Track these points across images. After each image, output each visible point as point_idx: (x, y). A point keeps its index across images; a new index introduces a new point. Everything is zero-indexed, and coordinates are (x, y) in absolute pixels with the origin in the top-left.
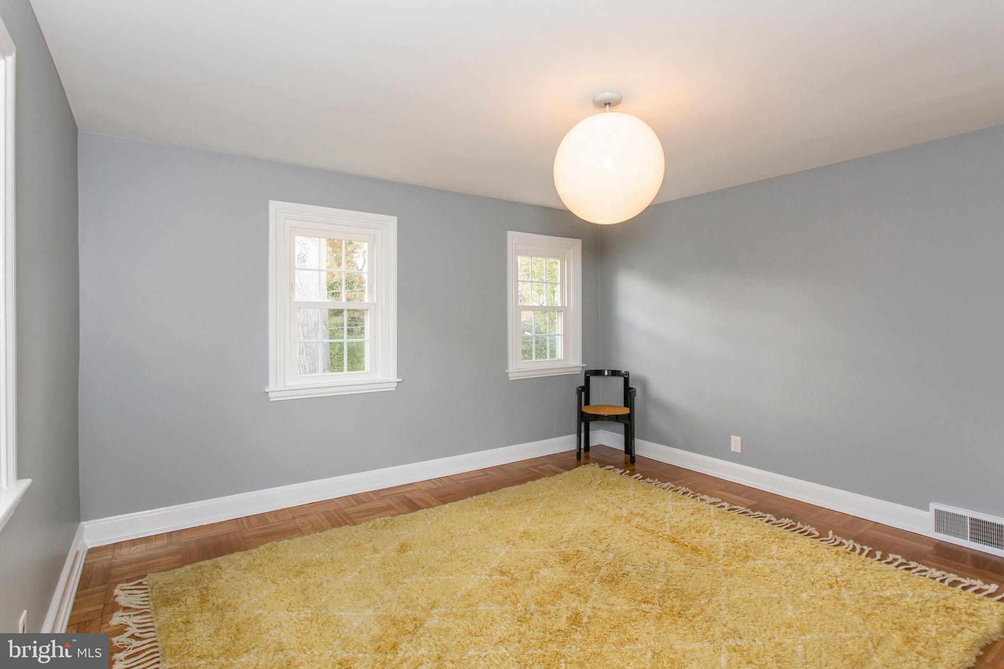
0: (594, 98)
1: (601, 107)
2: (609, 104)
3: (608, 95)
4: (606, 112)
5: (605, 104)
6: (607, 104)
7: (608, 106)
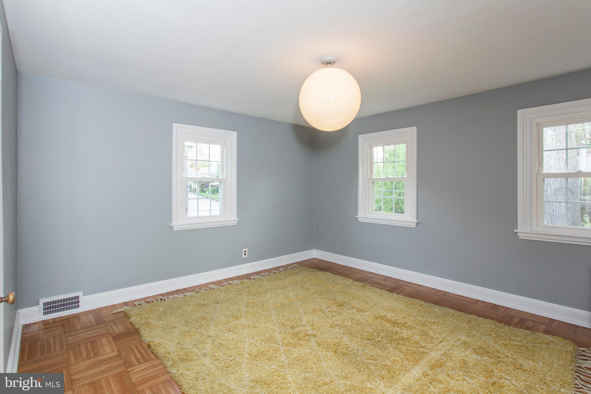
0: (321, 60)
1: (326, 64)
2: (330, 63)
3: (329, 58)
4: (328, 67)
5: (328, 63)
6: (329, 63)
7: (329, 65)
